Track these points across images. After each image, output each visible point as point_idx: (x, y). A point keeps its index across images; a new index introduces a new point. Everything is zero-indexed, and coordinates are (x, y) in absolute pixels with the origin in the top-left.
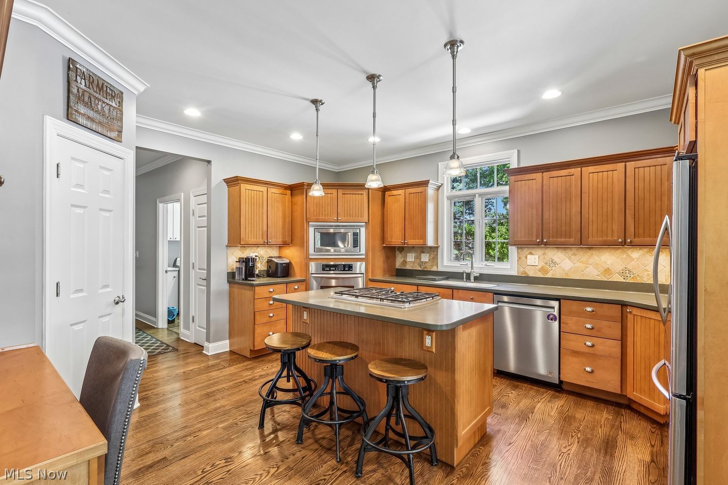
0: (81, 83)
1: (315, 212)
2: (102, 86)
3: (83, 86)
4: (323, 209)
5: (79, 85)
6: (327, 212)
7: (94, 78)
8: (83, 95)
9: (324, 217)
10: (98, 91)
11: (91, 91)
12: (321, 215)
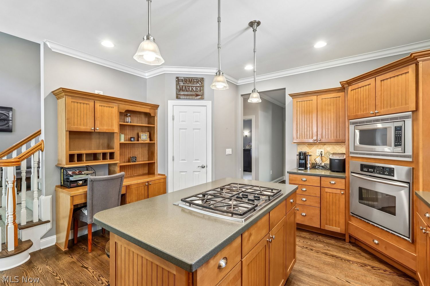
0: (181, 84)
1: (355, 109)
2: (192, 80)
3: (182, 84)
4: (362, 104)
5: (180, 85)
6: (365, 107)
7: (187, 79)
8: (182, 87)
9: (362, 113)
10: (189, 83)
11: (186, 85)
12: (359, 111)
